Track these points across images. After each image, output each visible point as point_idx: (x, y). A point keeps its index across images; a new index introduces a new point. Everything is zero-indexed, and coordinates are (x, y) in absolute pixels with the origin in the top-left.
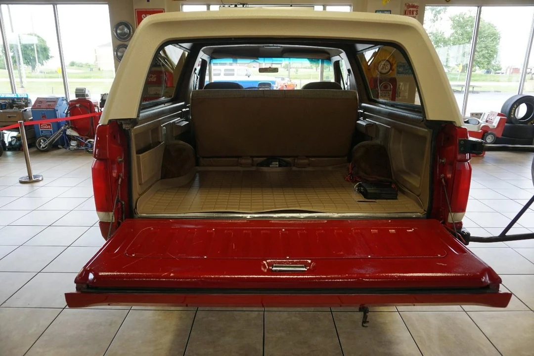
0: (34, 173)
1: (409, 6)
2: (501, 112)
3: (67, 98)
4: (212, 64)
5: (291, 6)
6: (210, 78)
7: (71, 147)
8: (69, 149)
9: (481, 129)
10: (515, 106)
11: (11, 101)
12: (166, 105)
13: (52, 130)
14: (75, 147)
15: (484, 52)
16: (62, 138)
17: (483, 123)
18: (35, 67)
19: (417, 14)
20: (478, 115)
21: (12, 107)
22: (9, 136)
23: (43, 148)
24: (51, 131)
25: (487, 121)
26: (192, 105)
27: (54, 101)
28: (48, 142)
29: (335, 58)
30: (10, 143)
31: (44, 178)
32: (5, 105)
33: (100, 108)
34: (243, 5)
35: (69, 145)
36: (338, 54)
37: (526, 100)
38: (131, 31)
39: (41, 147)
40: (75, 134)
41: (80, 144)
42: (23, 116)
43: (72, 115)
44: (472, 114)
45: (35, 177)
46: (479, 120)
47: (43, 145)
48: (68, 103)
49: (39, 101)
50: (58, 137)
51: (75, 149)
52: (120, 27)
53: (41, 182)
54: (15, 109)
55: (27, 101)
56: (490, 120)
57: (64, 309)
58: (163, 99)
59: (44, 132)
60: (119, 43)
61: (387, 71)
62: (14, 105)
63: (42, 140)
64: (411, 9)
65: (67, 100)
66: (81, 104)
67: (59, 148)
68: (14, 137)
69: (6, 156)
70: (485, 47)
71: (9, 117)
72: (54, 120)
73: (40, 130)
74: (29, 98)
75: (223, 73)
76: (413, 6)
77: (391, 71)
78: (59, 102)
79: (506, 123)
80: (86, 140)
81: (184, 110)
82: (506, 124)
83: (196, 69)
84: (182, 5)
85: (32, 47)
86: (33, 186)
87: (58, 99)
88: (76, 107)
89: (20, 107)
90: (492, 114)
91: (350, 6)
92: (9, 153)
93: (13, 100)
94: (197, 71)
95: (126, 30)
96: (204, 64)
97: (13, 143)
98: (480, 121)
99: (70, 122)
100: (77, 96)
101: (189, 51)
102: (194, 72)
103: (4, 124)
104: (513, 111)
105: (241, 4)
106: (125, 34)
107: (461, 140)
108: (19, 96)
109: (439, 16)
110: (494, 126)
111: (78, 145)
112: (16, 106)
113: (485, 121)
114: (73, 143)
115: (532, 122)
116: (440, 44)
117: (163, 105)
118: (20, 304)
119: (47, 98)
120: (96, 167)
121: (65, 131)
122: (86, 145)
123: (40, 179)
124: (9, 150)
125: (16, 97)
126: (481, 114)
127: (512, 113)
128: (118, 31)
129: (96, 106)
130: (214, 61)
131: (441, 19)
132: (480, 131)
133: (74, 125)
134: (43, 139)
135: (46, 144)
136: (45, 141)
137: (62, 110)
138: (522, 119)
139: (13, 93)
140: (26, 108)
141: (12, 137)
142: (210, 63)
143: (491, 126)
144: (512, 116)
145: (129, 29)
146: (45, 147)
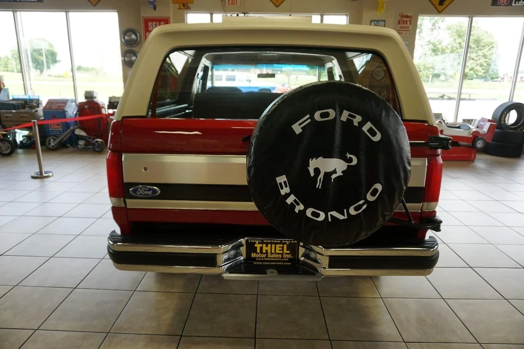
0: (44, 169)
1: (403, 16)
2: (492, 119)
3: (76, 99)
4: (214, 70)
5: (290, 15)
6: (212, 83)
7: (79, 146)
8: (77, 148)
9: (472, 134)
10: (505, 113)
11: (23, 102)
12: (171, 106)
13: (61, 129)
14: (83, 146)
15: (481, 61)
16: (70, 138)
17: (473, 128)
18: (43, 71)
19: (410, 24)
20: (470, 121)
21: (24, 107)
22: (20, 135)
23: (53, 146)
24: (60, 131)
25: (478, 127)
26: (194, 107)
27: (65, 102)
28: (58, 141)
29: (329, 65)
30: (21, 142)
31: (54, 175)
32: (18, 105)
33: (107, 110)
34: (245, 14)
35: (77, 144)
36: (331, 61)
37: (517, 106)
38: (139, 37)
39: (51, 145)
40: (83, 134)
41: (88, 143)
42: (34, 116)
43: (80, 115)
44: (464, 120)
45: (46, 173)
46: (469, 125)
47: (52, 144)
48: (76, 105)
49: (50, 102)
50: (67, 136)
51: (83, 148)
52: (128, 34)
53: (51, 178)
54: (27, 110)
55: (38, 103)
56: (481, 126)
57: (75, 288)
58: (168, 100)
59: (54, 131)
60: (127, 48)
61: (381, 77)
62: (27, 106)
63: (52, 140)
64: (405, 19)
65: (76, 102)
66: (90, 106)
67: (67, 147)
68: (25, 136)
69: (18, 154)
70: (483, 56)
71: (22, 117)
72: (63, 120)
73: (50, 129)
74: (40, 99)
75: (224, 78)
76: (407, 17)
77: (385, 78)
78: (69, 103)
79: (497, 128)
80: (94, 139)
81: (187, 111)
82: (496, 130)
83: (198, 74)
84: (187, 13)
85: (41, 52)
86: (43, 181)
87: (67, 100)
88: (84, 108)
89: (32, 107)
90: (483, 120)
91: (347, 15)
92: (20, 151)
93: (25, 101)
94: (200, 76)
95: (133, 37)
96: (206, 69)
97: (24, 142)
98: (471, 126)
99: (78, 122)
100: (86, 98)
101: (192, 58)
102: (197, 76)
103: (17, 123)
104: (503, 118)
105: (243, 13)
106: (133, 40)
107: (432, 137)
108: (31, 98)
109: (437, 25)
110: (485, 132)
111: (86, 145)
112: (29, 107)
113: (475, 126)
114: (81, 143)
115: (522, 128)
116: (438, 52)
117: (168, 106)
118: (35, 283)
119: (57, 100)
120: (110, 158)
121: (73, 131)
122: (94, 144)
123: (51, 174)
124: (20, 148)
125: (28, 98)
126: (472, 120)
127: (502, 120)
128: (126, 38)
129: (103, 108)
130: (216, 67)
131: (439, 28)
132: (471, 136)
133: (82, 125)
134: (52, 138)
135: (56, 143)
136: (54, 140)
137: (71, 111)
138: (512, 125)
139: (26, 94)
140: (37, 109)
141: (23, 136)
142: (212, 68)
143: (481, 131)
144: (503, 122)
145: (137, 36)
146: (55, 145)
